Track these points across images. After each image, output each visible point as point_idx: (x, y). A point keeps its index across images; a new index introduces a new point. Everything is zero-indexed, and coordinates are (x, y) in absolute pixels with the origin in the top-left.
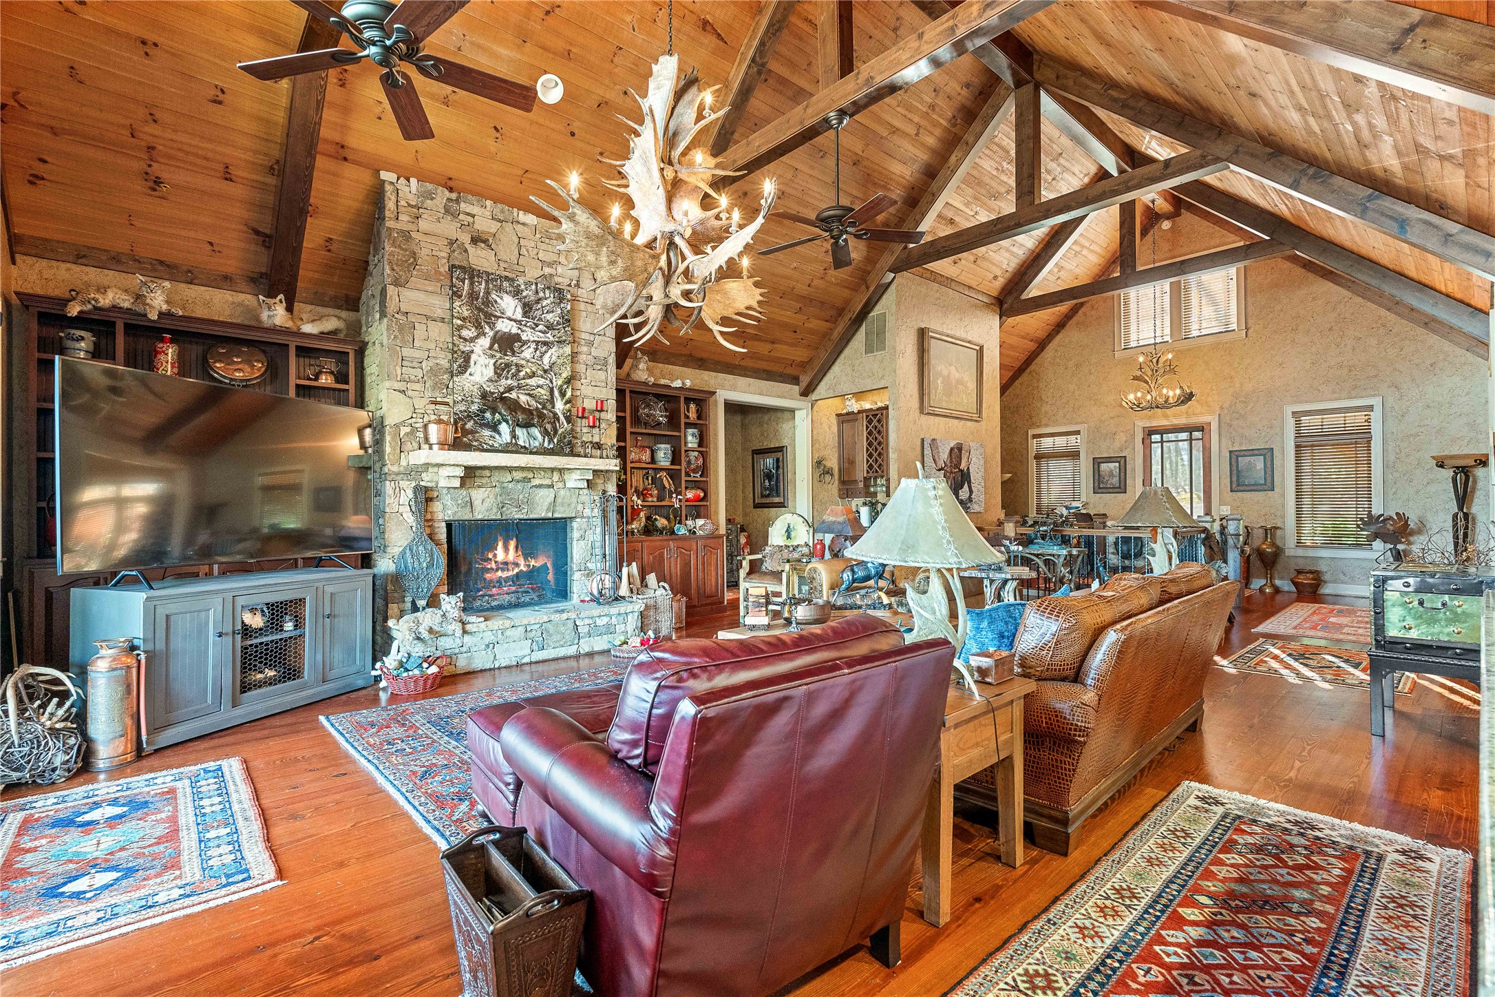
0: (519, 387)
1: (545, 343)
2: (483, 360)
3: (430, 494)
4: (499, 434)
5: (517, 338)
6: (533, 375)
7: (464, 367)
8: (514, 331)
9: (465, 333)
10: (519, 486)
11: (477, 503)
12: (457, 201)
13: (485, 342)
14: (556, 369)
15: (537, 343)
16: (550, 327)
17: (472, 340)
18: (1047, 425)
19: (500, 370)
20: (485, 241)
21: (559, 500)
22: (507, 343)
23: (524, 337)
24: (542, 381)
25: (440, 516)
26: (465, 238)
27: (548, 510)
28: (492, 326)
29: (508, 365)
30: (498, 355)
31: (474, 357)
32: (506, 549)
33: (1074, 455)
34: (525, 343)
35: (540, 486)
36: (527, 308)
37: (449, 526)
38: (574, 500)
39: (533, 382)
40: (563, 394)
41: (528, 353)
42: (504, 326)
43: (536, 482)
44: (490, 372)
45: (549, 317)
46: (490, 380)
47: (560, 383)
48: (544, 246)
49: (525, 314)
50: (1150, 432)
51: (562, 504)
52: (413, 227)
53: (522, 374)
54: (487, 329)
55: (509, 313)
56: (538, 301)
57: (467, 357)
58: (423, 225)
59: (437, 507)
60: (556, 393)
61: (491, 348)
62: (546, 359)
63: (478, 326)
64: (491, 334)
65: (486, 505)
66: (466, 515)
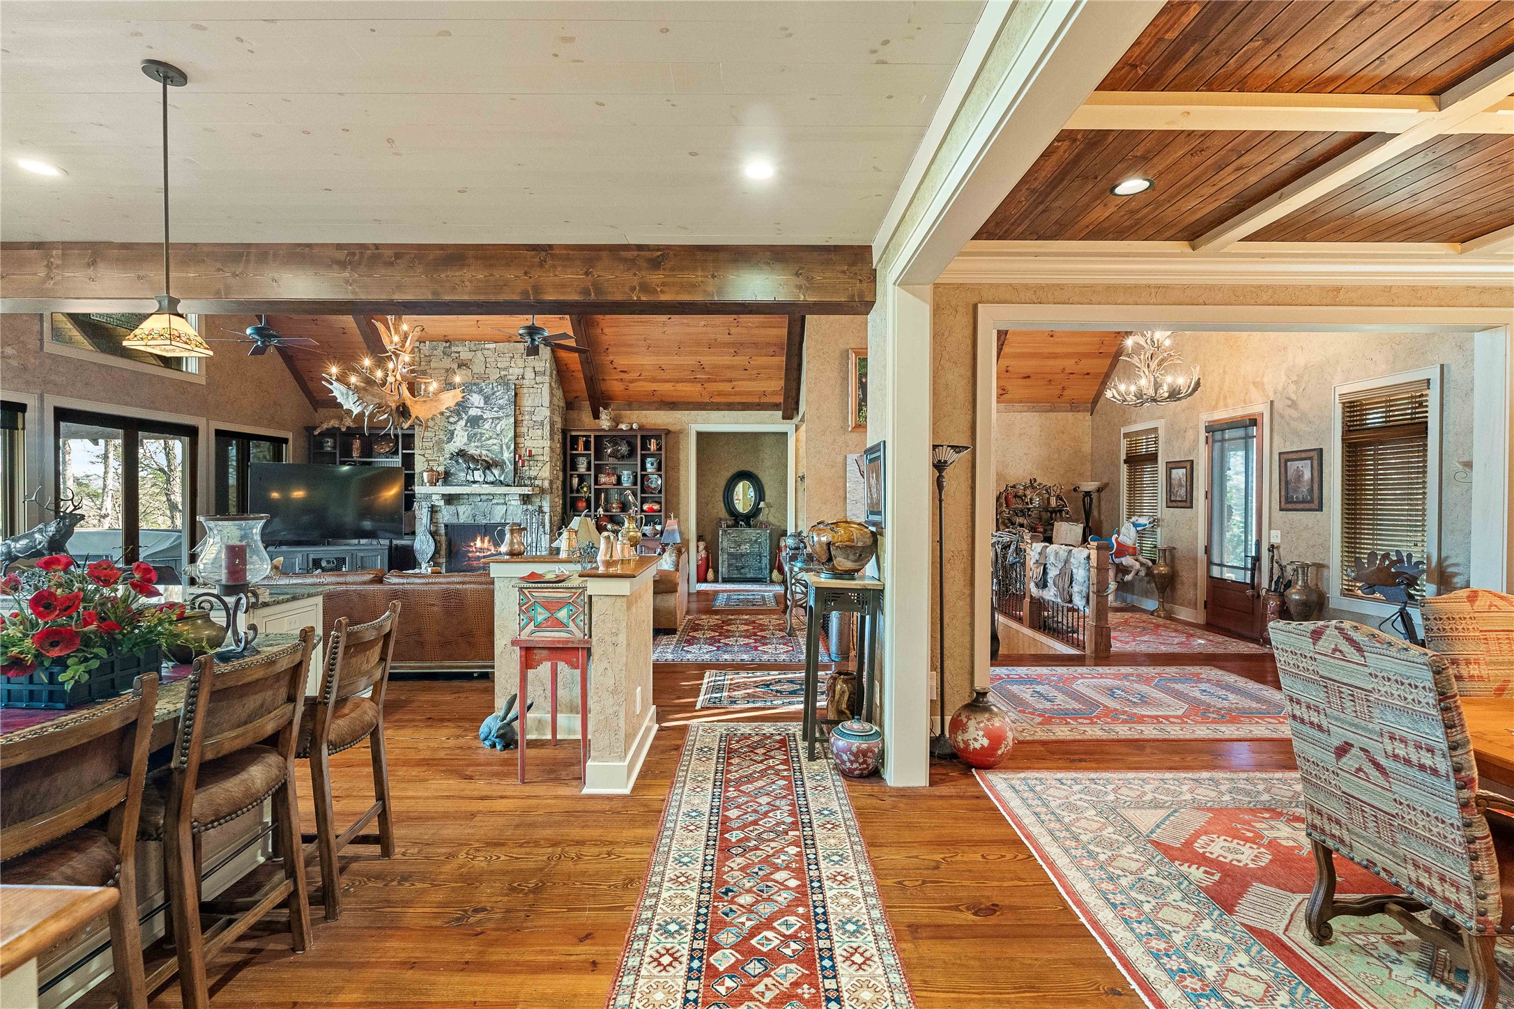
0: (482, 446)
1: (498, 418)
2: (462, 433)
3: (435, 509)
5: (481, 418)
6: (491, 438)
7: (450, 440)
8: (479, 414)
9: (452, 420)
10: (485, 504)
12: (450, 347)
13: (462, 423)
14: (504, 433)
15: (493, 419)
16: (501, 408)
17: (455, 423)
18: (1135, 422)
19: (470, 438)
20: (466, 365)
21: (509, 512)
22: (474, 422)
23: (485, 417)
24: (495, 441)
25: (441, 520)
26: (455, 366)
27: (502, 518)
28: (466, 413)
29: (475, 434)
30: (470, 429)
31: (456, 432)
32: (483, 541)
34: (486, 419)
35: (497, 504)
36: (487, 399)
37: (446, 526)
39: (490, 442)
40: (508, 448)
41: (487, 426)
42: (473, 412)
43: (495, 501)
44: (465, 440)
45: (501, 402)
46: (465, 444)
47: (506, 441)
48: (500, 359)
49: (486, 403)
52: (428, 367)
53: (484, 438)
54: (464, 415)
55: (476, 404)
56: (493, 394)
57: (452, 433)
58: (433, 365)
59: (439, 516)
60: (504, 447)
61: (465, 426)
62: (498, 428)
63: (459, 414)
64: (466, 418)
65: (466, 515)
66: (455, 521)
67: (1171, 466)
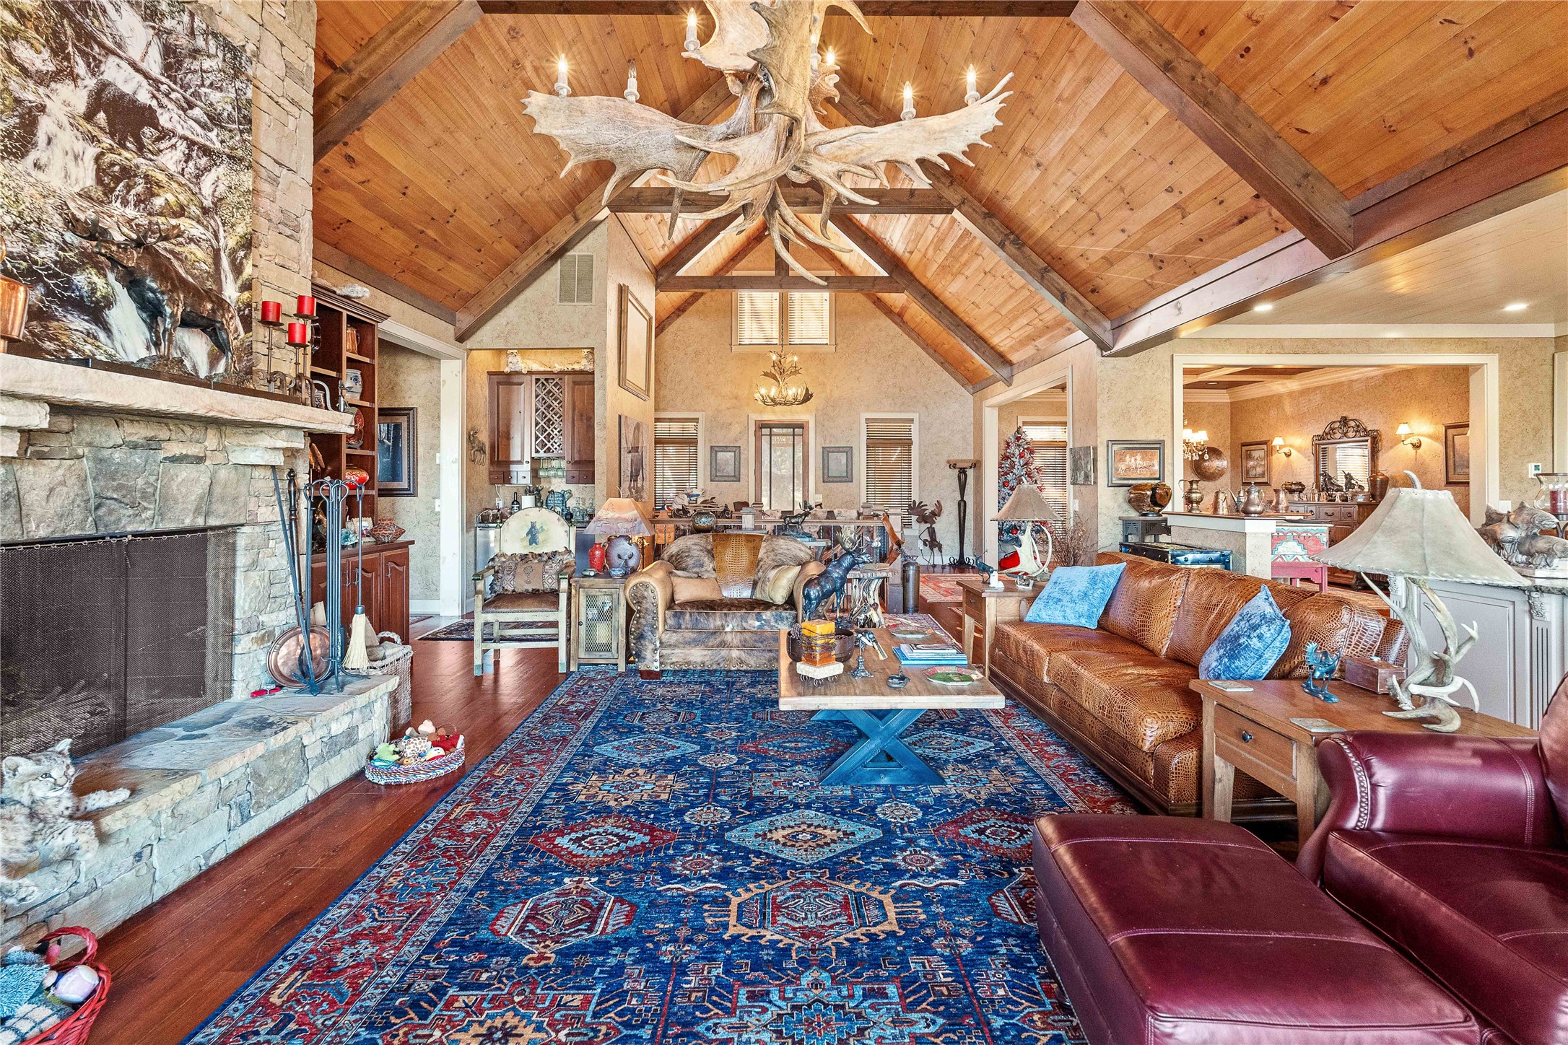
1: (206, 151)
2: (68, 139)
4: (107, 329)
5: (147, 116)
6: (181, 212)
7: (22, 141)
8: (144, 97)
9: (26, 54)
10: (138, 458)
11: (33, 498)
13: (73, 97)
14: (225, 210)
15: (191, 144)
16: (215, 120)
17: (43, 79)
18: (665, 410)
19: (109, 178)
21: (217, 490)
22: (125, 118)
23: (164, 120)
24: (197, 229)
27: (197, 511)
28: (94, 67)
29: (127, 172)
30: (107, 141)
31: (45, 126)
33: (692, 442)
34: (164, 134)
35: (179, 460)
36: (173, 59)
38: (243, 489)
39: (180, 225)
40: (237, 269)
41: (171, 158)
42: (118, 76)
43: (175, 449)
44: (86, 176)
45: (215, 96)
46: (85, 195)
47: (232, 243)
49: (167, 69)
50: (761, 426)
51: (222, 499)
53: (158, 202)
54: (81, 69)
55: (133, 52)
56: (195, 53)
57: (29, 119)
60: (225, 263)
61: (89, 116)
62: (207, 185)
63: (59, 51)
64: (91, 83)
65: (57, 503)
66: (5, 530)
67: (714, 450)
